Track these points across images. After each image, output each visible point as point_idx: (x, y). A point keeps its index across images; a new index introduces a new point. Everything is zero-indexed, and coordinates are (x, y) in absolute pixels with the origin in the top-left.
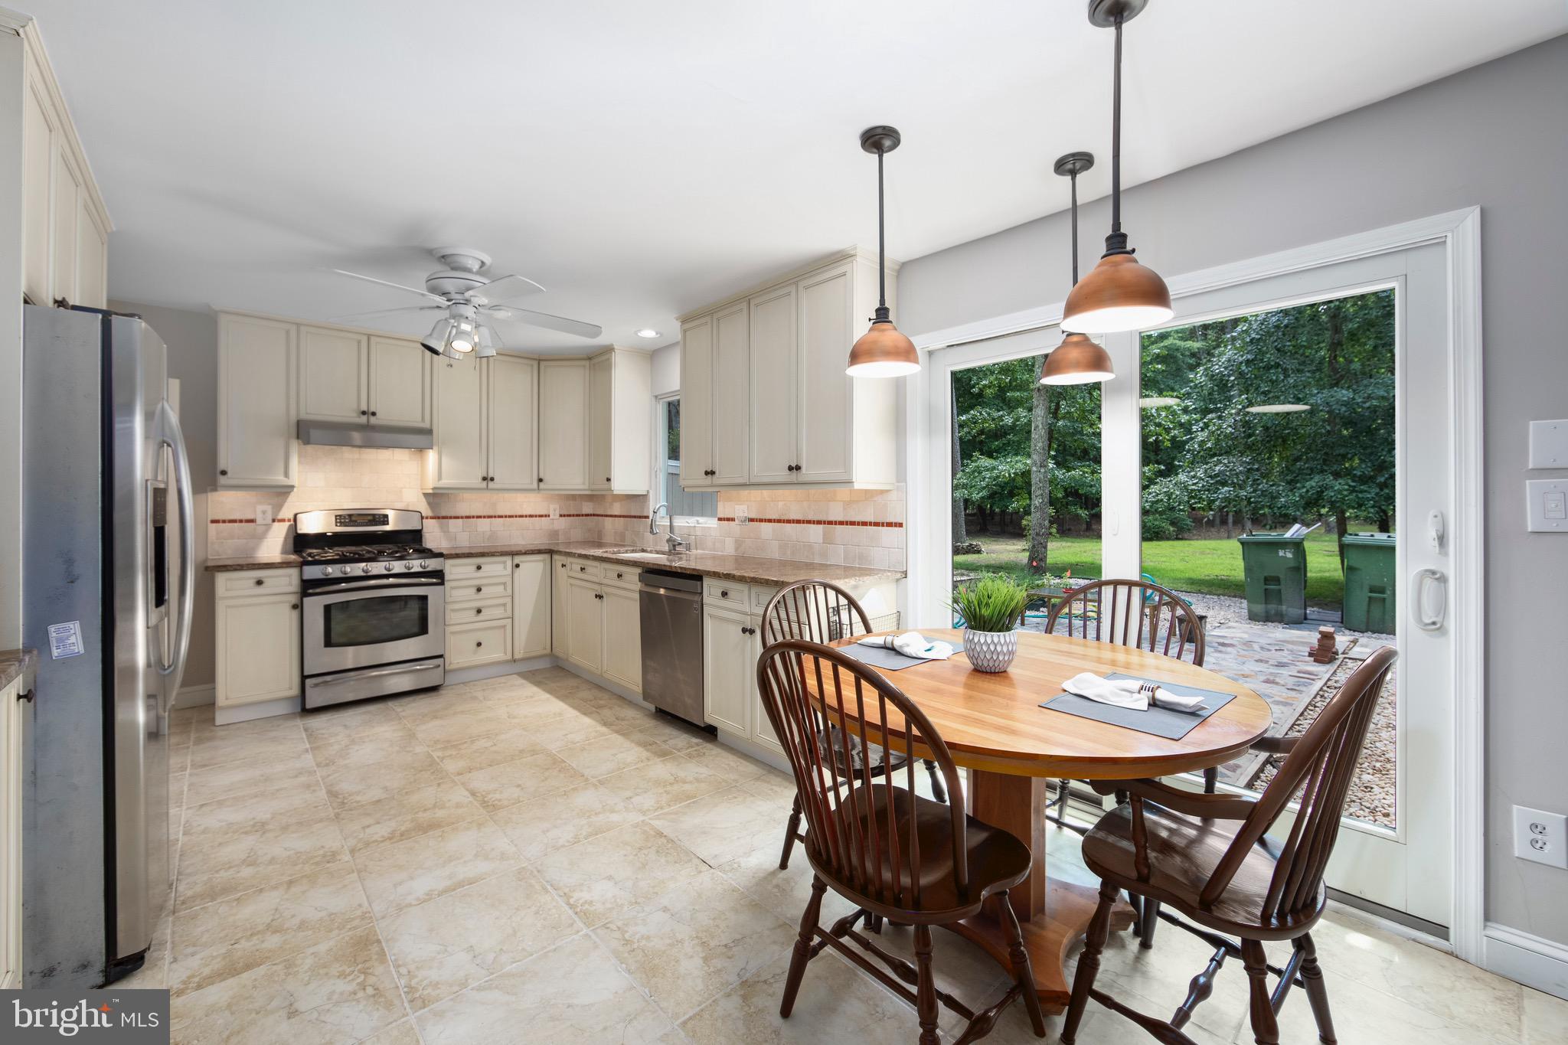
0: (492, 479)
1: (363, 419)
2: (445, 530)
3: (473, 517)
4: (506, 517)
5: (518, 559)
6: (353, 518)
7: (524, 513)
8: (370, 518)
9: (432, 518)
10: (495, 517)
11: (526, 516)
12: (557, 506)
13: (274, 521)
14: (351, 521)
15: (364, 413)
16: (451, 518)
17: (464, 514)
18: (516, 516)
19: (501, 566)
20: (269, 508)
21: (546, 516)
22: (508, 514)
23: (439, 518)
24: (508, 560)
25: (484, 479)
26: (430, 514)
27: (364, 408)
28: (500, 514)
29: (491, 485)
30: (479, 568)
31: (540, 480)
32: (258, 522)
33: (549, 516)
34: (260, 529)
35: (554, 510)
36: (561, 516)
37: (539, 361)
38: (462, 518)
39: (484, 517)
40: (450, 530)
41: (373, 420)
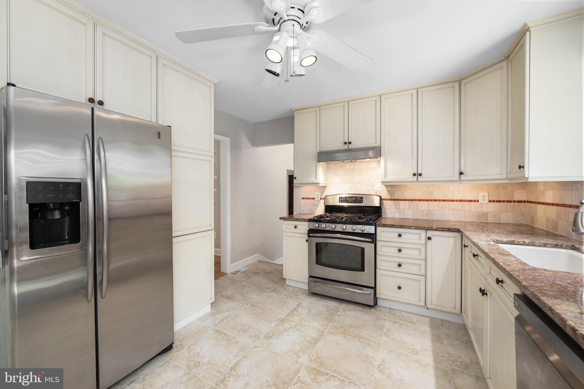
0: (420, 175)
1: (346, 147)
2: (398, 208)
3: (416, 200)
4: (440, 200)
5: (430, 233)
6: (347, 199)
7: (455, 199)
8: (355, 199)
9: (390, 200)
10: (432, 200)
11: (457, 201)
12: (486, 194)
13: (321, 199)
14: (346, 200)
15: (345, 143)
16: (401, 200)
17: (410, 198)
18: (448, 201)
19: (417, 237)
20: (319, 193)
21: (475, 201)
22: (441, 198)
23: (394, 200)
24: (423, 233)
25: (414, 175)
26: (389, 198)
27: (346, 141)
28: (436, 199)
29: (420, 178)
30: (400, 236)
31: (461, 173)
32: (316, 199)
33: (478, 201)
34: (317, 202)
35: (483, 196)
36: (490, 201)
37: (460, 82)
38: (408, 200)
39: (424, 200)
40: (401, 207)
41: (351, 146)
